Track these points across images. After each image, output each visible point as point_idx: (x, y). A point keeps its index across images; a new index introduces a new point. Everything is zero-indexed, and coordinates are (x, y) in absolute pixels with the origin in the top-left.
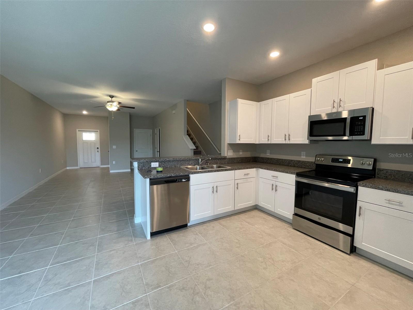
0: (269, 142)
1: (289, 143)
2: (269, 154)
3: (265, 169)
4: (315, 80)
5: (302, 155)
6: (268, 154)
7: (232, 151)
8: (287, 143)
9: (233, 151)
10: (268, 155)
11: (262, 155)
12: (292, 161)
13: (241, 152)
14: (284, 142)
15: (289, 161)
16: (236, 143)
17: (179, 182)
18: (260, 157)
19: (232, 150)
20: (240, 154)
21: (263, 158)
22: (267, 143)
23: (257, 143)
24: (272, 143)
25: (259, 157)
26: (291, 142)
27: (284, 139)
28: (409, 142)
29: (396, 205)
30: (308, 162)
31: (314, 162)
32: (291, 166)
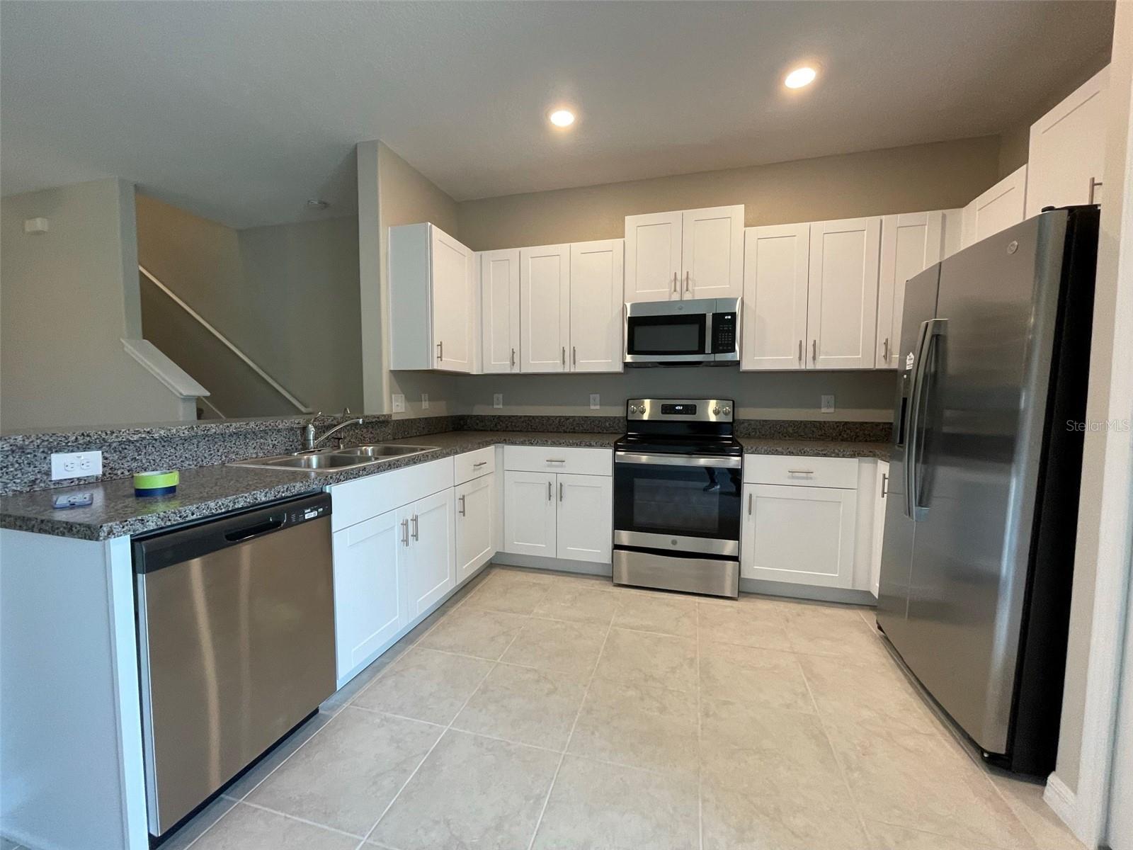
0: (516, 370)
1: (572, 370)
2: (501, 406)
3: (523, 443)
4: (631, 221)
5: (592, 401)
6: (498, 404)
7: (403, 396)
8: (567, 370)
9: (406, 397)
10: (499, 408)
11: (480, 410)
12: (567, 418)
13: (425, 401)
14: (560, 370)
15: (560, 420)
16: (431, 368)
17: (289, 525)
18: (475, 416)
19: (404, 393)
20: (423, 407)
21: (481, 419)
22: (508, 371)
23: (474, 372)
24: (524, 371)
25: (468, 416)
26: (579, 369)
27: (559, 362)
28: (795, 366)
29: (803, 478)
30: (607, 419)
31: (623, 417)
32: (565, 432)
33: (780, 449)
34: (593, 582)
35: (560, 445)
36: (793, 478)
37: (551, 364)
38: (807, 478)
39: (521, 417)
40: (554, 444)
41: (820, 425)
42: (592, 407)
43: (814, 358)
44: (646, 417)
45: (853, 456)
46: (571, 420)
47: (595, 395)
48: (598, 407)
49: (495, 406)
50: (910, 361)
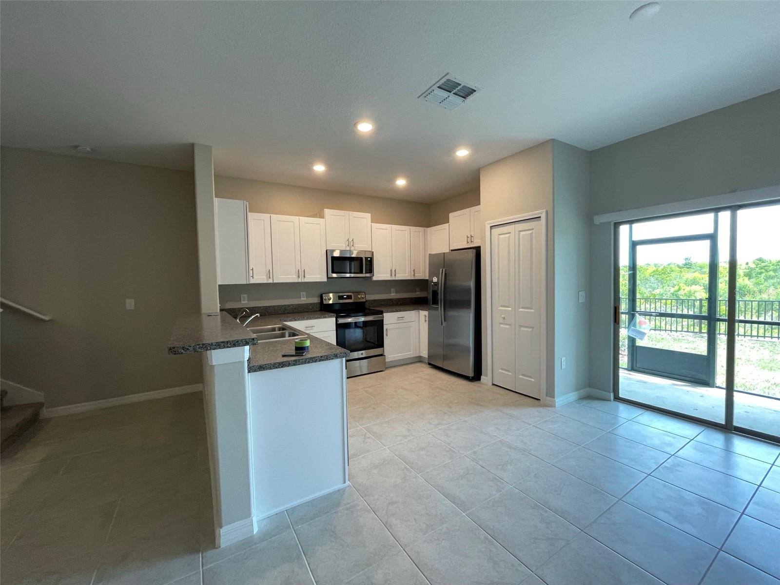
0: (270, 281)
1: (303, 281)
2: (246, 302)
4: (328, 212)
5: (301, 296)
8: (298, 281)
11: (230, 305)
12: (289, 306)
14: (296, 281)
16: (248, 283)
21: (234, 310)
22: (265, 281)
24: (273, 282)
26: (306, 280)
27: (296, 276)
28: (389, 278)
29: (401, 320)
30: (311, 304)
31: (318, 303)
32: (288, 313)
33: (394, 310)
35: (311, 319)
36: (398, 320)
37: (291, 278)
38: (402, 320)
39: (261, 307)
40: (308, 319)
41: (392, 300)
42: (302, 299)
43: (395, 275)
44: (331, 302)
45: (413, 310)
46: (291, 306)
47: (303, 293)
48: (305, 299)
49: (242, 302)
50: (435, 280)
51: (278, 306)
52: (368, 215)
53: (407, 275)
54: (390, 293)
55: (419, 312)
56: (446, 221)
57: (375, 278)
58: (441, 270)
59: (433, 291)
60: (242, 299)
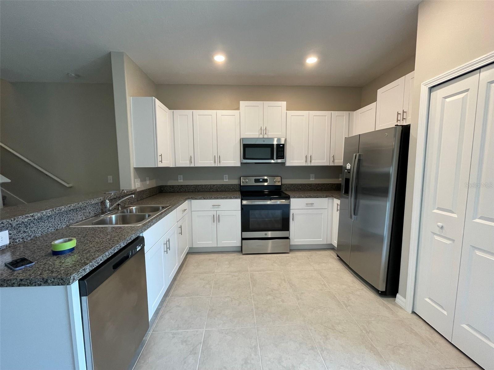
0: (192, 165)
1: (219, 165)
2: (182, 181)
3: (200, 199)
4: (242, 104)
5: (225, 178)
6: (180, 180)
7: (139, 179)
8: (216, 165)
9: (141, 180)
10: (181, 181)
11: (171, 183)
12: (214, 185)
13: (148, 180)
14: (213, 165)
15: (211, 186)
16: (157, 167)
17: (132, 255)
18: (169, 186)
20: (147, 184)
21: (173, 187)
22: (188, 166)
23: (171, 166)
24: (196, 166)
25: (166, 186)
26: (222, 165)
27: (213, 162)
28: (304, 164)
29: (310, 206)
30: (232, 185)
31: (238, 184)
32: (213, 191)
33: (303, 196)
34: (234, 254)
35: (217, 198)
36: (307, 206)
37: (209, 163)
38: (312, 206)
39: (192, 185)
40: (215, 198)
41: (310, 185)
42: (225, 180)
43: (311, 161)
44: (249, 184)
45: (326, 197)
46: (216, 186)
47: (226, 175)
48: (227, 180)
49: (179, 181)
50: (348, 166)
51: (205, 185)
52: (284, 104)
53: (325, 161)
54: (310, 178)
55: (333, 199)
56: (375, 100)
57: (288, 164)
58: (355, 154)
59: (346, 179)
60: (179, 178)
